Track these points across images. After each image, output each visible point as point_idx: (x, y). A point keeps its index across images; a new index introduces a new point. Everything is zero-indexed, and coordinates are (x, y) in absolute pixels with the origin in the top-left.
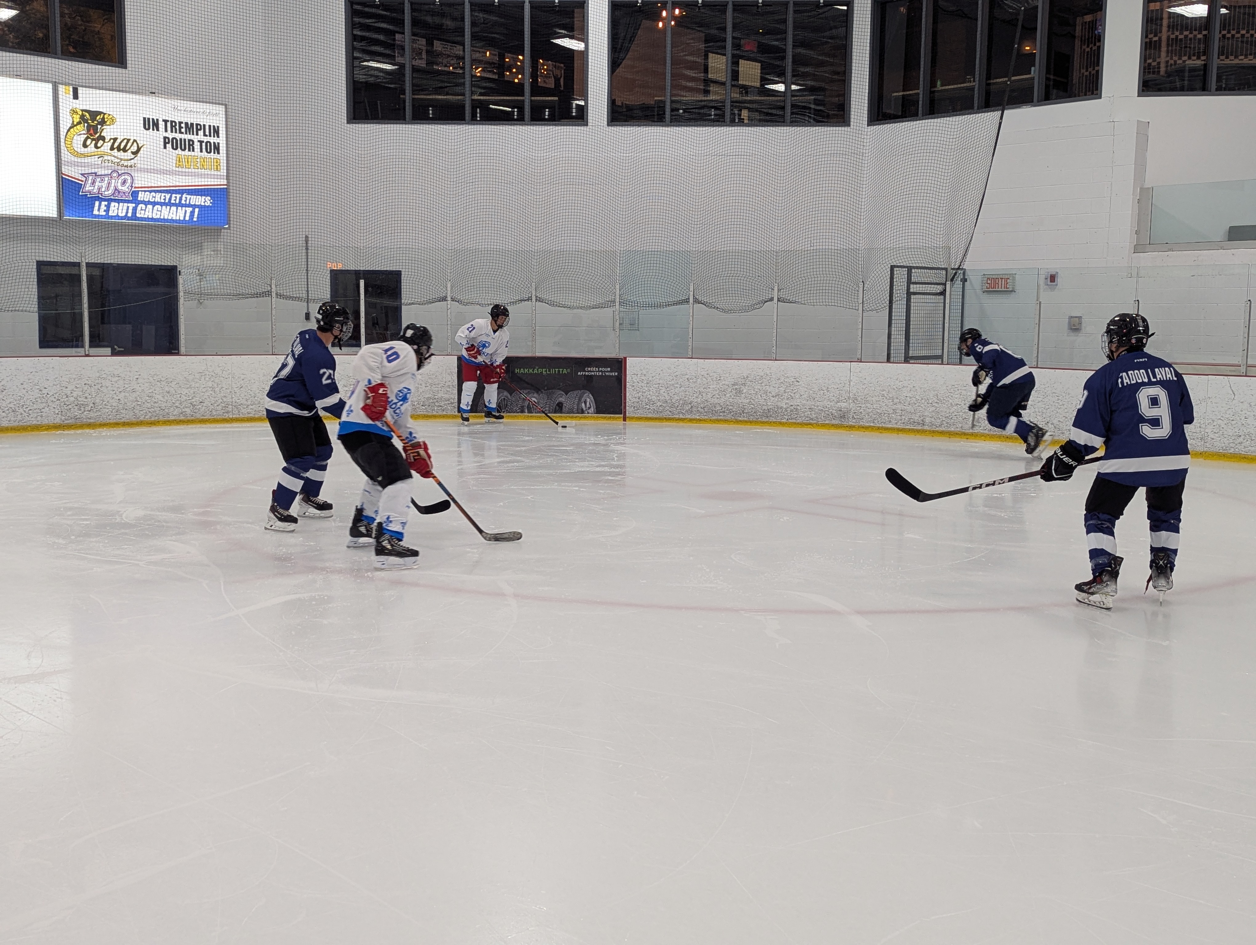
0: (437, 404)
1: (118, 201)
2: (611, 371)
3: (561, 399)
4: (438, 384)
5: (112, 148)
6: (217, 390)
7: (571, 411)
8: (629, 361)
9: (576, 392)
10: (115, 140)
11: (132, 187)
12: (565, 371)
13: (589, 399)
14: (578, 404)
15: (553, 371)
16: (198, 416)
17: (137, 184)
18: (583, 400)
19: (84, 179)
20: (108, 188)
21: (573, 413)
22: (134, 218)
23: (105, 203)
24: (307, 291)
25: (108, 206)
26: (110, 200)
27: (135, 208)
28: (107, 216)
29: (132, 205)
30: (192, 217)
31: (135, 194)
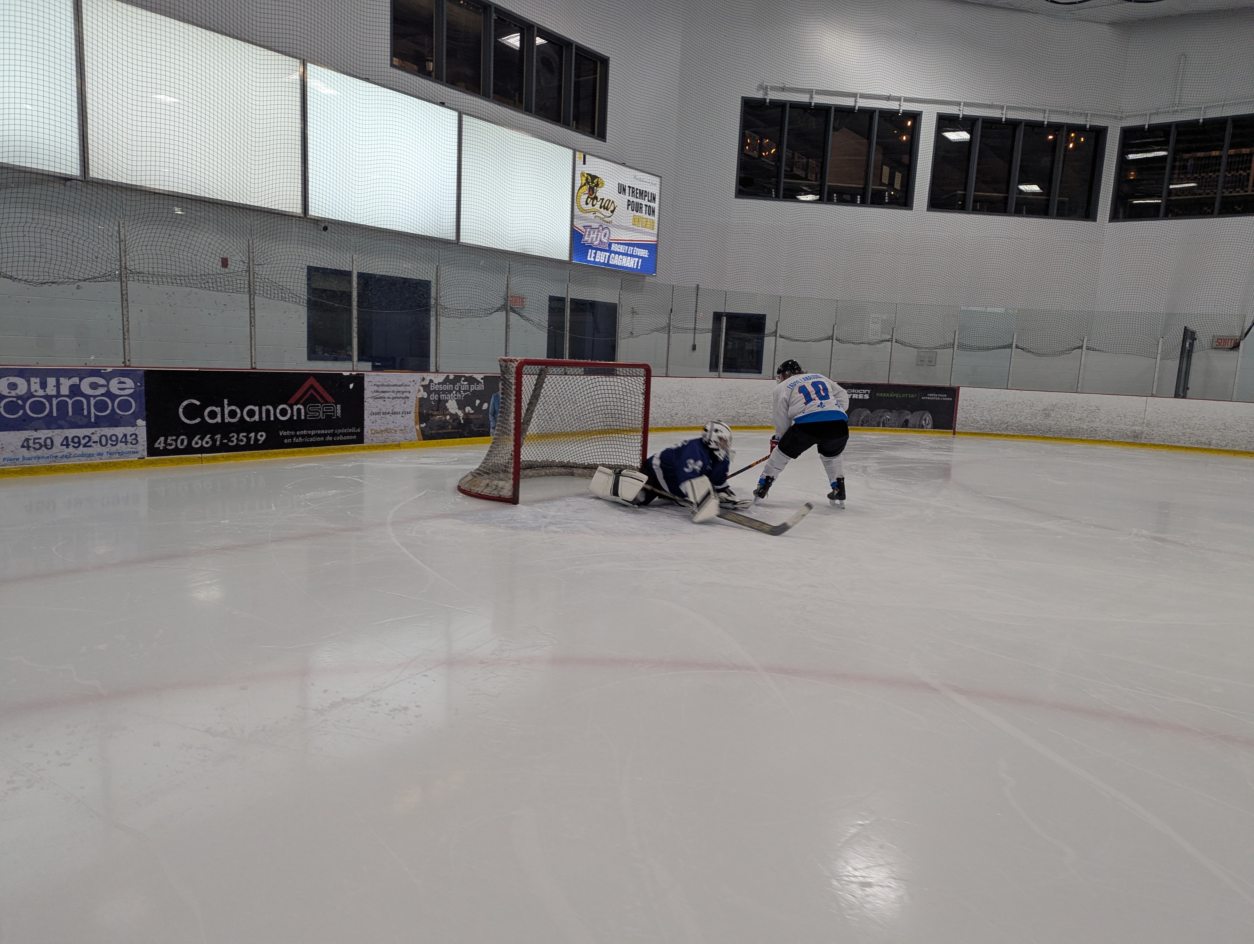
1: (601, 250)
2: (947, 397)
3: (908, 417)
5: (601, 208)
6: (686, 404)
7: (914, 427)
8: (962, 390)
9: (919, 412)
10: (603, 199)
11: (609, 239)
12: (912, 396)
13: (928, 417)
14: (920, 422)
15: (903, 396)
16: (674, 425)
17: (612, 237)
18: (924, 418)
19: (584, 230)
20: (596, 240)
21: (915, 427)
22: (608, 264)
23: (594, 251)
24: (695, 328)
25: (595, 254)
26: (597, 249)
27: (609, 256)
28: (594, 262)
29: (608, 254)
30: (637, 266)
31: (610, 245)
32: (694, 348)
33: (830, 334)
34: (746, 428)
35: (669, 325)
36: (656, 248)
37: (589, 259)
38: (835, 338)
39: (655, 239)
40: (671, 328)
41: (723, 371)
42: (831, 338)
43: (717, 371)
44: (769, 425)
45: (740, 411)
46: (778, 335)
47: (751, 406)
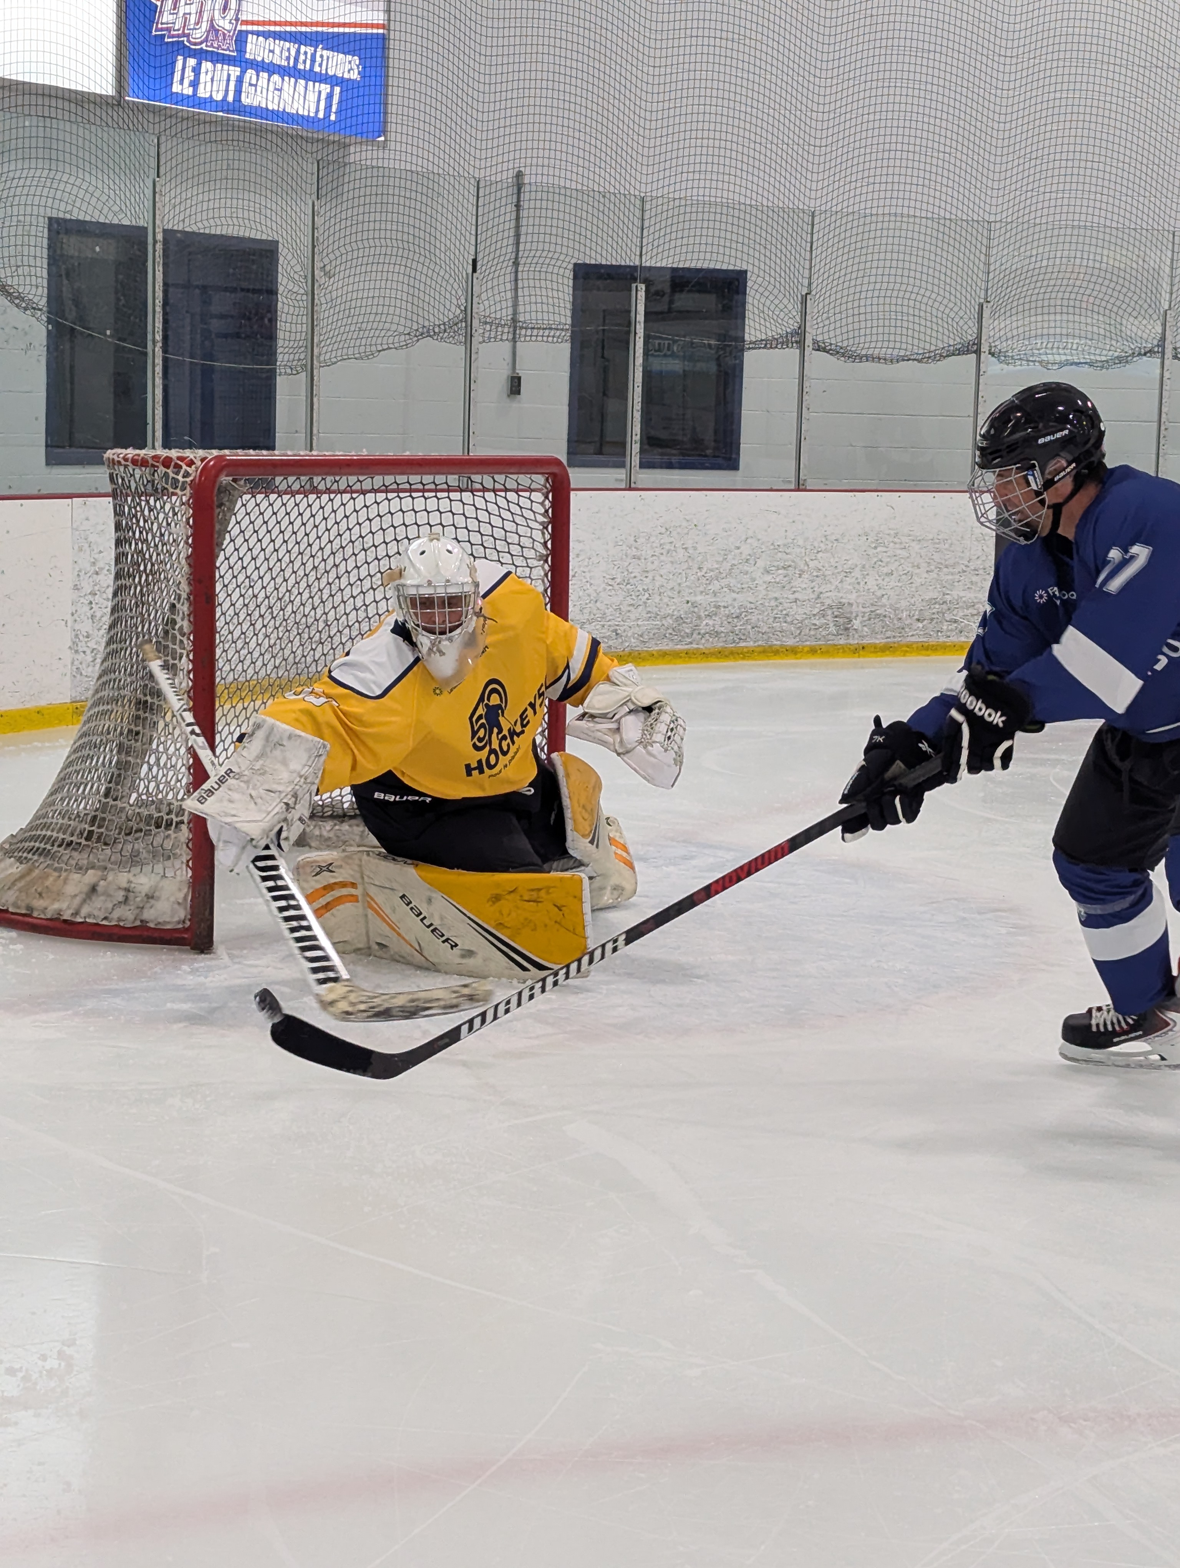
0: (948, 616)
1: (217, 58)
4: (954, 566)
11: (237, 20)
17: (248, 13)
20: (198, 21)
22: (237, 107)
23: (192, 62)
24: (514, 320)
25: (197, 71)
26: (201, 55)
27: (240, 81)
28: (194, 100)
29: (235, 71)
30: (328, 107)
31: (241, 39)
32: (515, 386)
33: (970, 335)
34: (721, 654)
35: (468, 314)
36: (385, 48)
37: (176, 88)
38: (985, 348)
39: (380, 17)
40: (476, 323)
41: (642, 466)
42: (974, 348)
43: (622, 465)
44: (790, 642)
45: (699, 598)
46: (809, 341)
47: (733, 582)
